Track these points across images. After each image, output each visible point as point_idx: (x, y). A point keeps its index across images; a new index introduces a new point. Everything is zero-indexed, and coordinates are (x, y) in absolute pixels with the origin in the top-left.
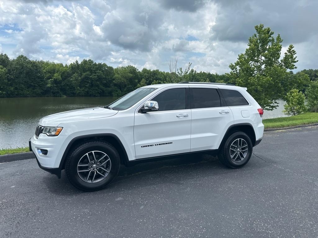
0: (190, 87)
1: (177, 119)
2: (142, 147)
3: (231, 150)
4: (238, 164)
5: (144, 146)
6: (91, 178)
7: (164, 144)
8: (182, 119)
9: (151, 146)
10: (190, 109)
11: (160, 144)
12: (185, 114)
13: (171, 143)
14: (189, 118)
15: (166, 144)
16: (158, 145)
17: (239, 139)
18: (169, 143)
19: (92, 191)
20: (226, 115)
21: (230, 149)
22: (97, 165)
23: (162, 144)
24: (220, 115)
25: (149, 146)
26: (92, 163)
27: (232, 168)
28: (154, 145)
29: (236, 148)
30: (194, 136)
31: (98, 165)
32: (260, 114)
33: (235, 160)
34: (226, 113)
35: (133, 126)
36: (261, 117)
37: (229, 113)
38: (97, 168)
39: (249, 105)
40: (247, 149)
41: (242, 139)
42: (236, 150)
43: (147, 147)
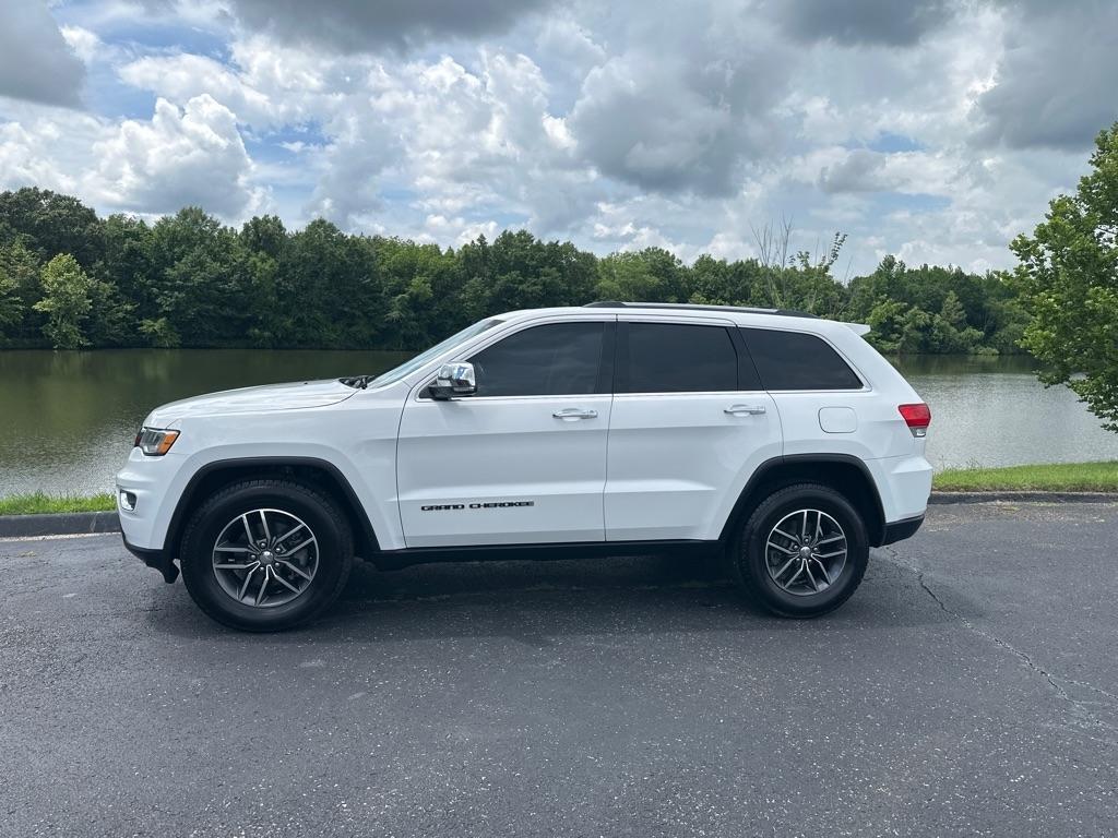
0: (621, 318)
1: (554, 426)
3: (770, 547)
4: (800, 603)
5: (431, 508)
6: (253, 590)
7: (502, 505)
8: (572, 423)
9: (456, 507)
10: (612, 393)
11: (486, 506)
12: (586, 411)
13: (527, 504)
14: (600, 424)
15: (511, 505)
16: (479, 506)
17: (805, 511)
18: (520, 504)
19: (255, 633)
20: (750, 422)
21: (768, 543)
22: (273, 551)
23: (495, 505)
24: (724, 421)
25: (447, 507)
26: (260, 547)
27: (778, 617)
28: (467, 506)
29: (796, 543)
30: (615, 487)
31: (279, 553)
32: (910, 423)
33: (791, 587)
34: (751, 413)
35: (393, 440)
36: (915, 436)
37: (764, 412)
38: (273, 563)
39: (864, 388)
40: (845, 551)
41: (820, 513)
42: (795, 550)
43: (443, 511)
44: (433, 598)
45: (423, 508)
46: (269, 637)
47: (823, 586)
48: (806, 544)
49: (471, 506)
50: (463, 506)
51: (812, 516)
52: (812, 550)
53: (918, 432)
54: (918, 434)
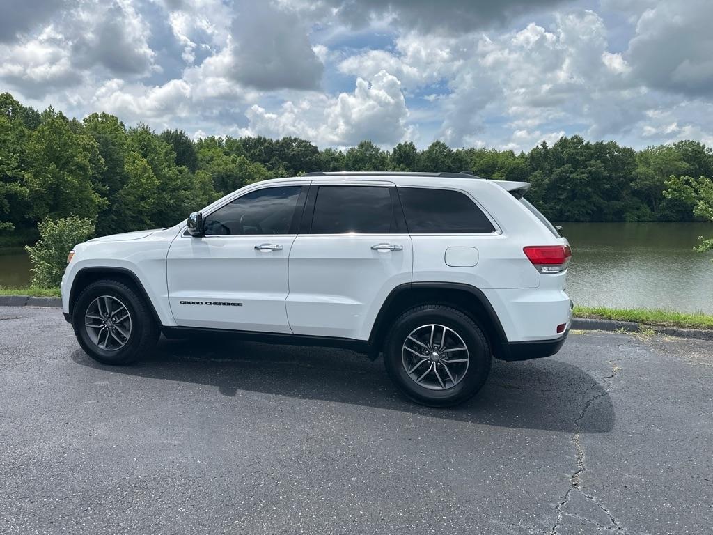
1: (254, 255)
2: (181, 302)
3: (405, 350)
5: (186, 303)
6: (102, 340)
7: (224, 304)
8: (266, 253)
9: (198, 303)
10: (297, 234)
11: (215, 304)
12: (276, 245)
13: (238, 304)
14: (284, 255)
15: (229, 304)
16: (211, 304)
17: (433, 325)
18: (234, 305)
20: (390, 256)
21: (404, 347)
22: (111, 320)
23: (220, 304)
24: (370, 255)
25: (194, 303)
26: (106, 317)
28: (204, 304)
31: (114, 321)
32: (533, 262)
33: (422, 381)
34: (392, 250)
35: (164, 260)
36: (540, 271)
37: (401, 250)
39: (495, 233)
40: (468, 359)
41: (445, 328)
42: (427, 354)
43: (192, 305)
47: (448, 385)
48: (436, 351)
51: (439, 330)
52: (441, 356)
53: (545, 269)
54: (544, 271)
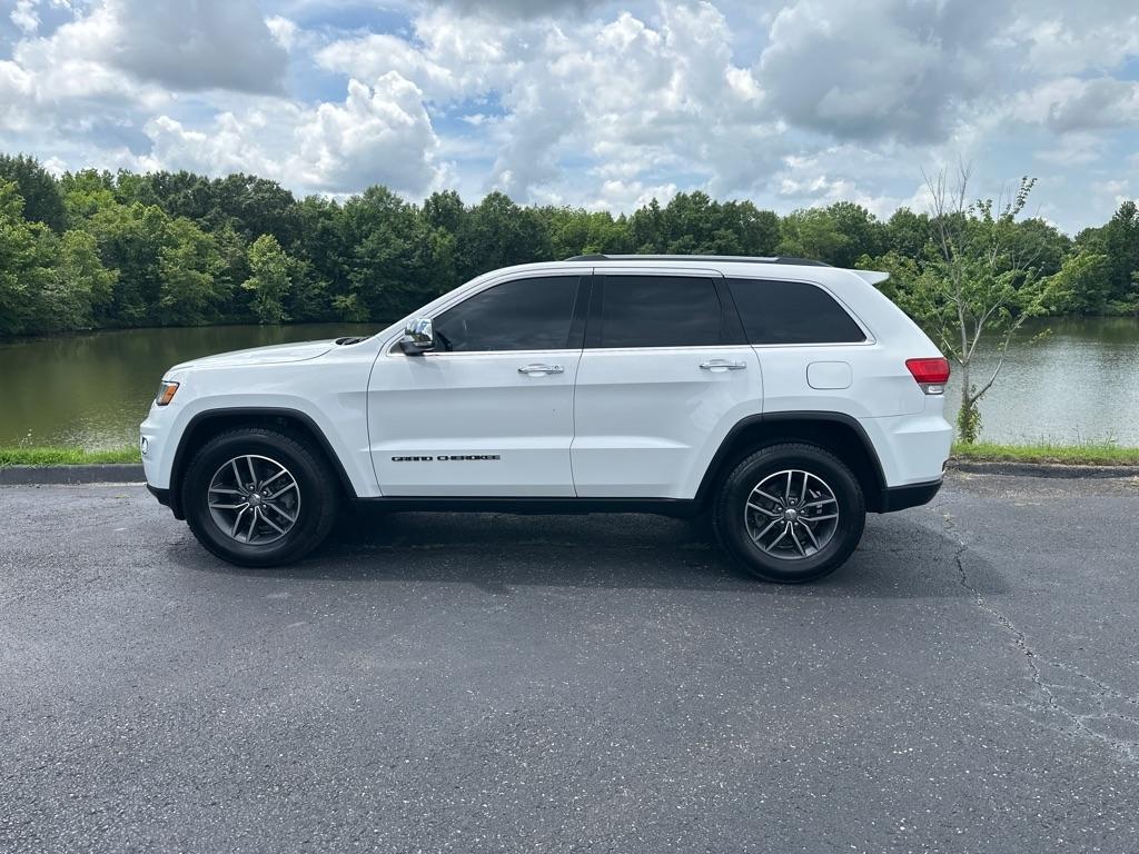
0: (597, 271)
1: (520, 381)
3: (749, 507)
4: (781, 567)
5: (401, 459)
6: (243, 528)
7: (469, 458)
8: (538, 378)
9: (425, 459)
10: (583, 348)
11: (453, 458)
12: (552, 366)
13: (494, 457)
14: (567, 379)
15: (477, 458)
16: (447, 458)
17: (790, 472)
18: (487, 458)
20: (729, 377)
21: (748, 504)
22: (261, 494)
23: (462, 458)
24: (700, 377)
25: (416, 459)
26: (249, 490)
27: (760, 580)
28: (435, 459)
29: (780, 505)
30: (582, 443)
31: (266, 496)
32: (919, 379)
33: (774, 549)
34: (731, 368)
35: (362, 393)
36: (926, 392)
37: (744, 368)
38: (261, 505)
39: (866, 342)
40: (837, 515)
41: (807, 474)
42: (779, 512)
43: (413, 462)
44: (427, 547)
45: (393, 459)
46: (256, 572)
47: (809, 552)
48: (791, 506)
49: (439, 458)
50: (431, 458)
51: (797, 478)
52: (799, 513)
53: (931, 389)
54: (931, 392)
